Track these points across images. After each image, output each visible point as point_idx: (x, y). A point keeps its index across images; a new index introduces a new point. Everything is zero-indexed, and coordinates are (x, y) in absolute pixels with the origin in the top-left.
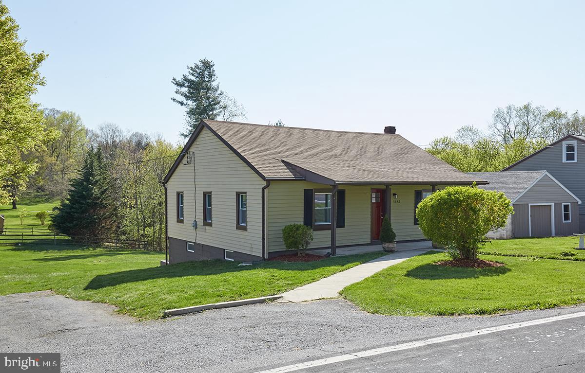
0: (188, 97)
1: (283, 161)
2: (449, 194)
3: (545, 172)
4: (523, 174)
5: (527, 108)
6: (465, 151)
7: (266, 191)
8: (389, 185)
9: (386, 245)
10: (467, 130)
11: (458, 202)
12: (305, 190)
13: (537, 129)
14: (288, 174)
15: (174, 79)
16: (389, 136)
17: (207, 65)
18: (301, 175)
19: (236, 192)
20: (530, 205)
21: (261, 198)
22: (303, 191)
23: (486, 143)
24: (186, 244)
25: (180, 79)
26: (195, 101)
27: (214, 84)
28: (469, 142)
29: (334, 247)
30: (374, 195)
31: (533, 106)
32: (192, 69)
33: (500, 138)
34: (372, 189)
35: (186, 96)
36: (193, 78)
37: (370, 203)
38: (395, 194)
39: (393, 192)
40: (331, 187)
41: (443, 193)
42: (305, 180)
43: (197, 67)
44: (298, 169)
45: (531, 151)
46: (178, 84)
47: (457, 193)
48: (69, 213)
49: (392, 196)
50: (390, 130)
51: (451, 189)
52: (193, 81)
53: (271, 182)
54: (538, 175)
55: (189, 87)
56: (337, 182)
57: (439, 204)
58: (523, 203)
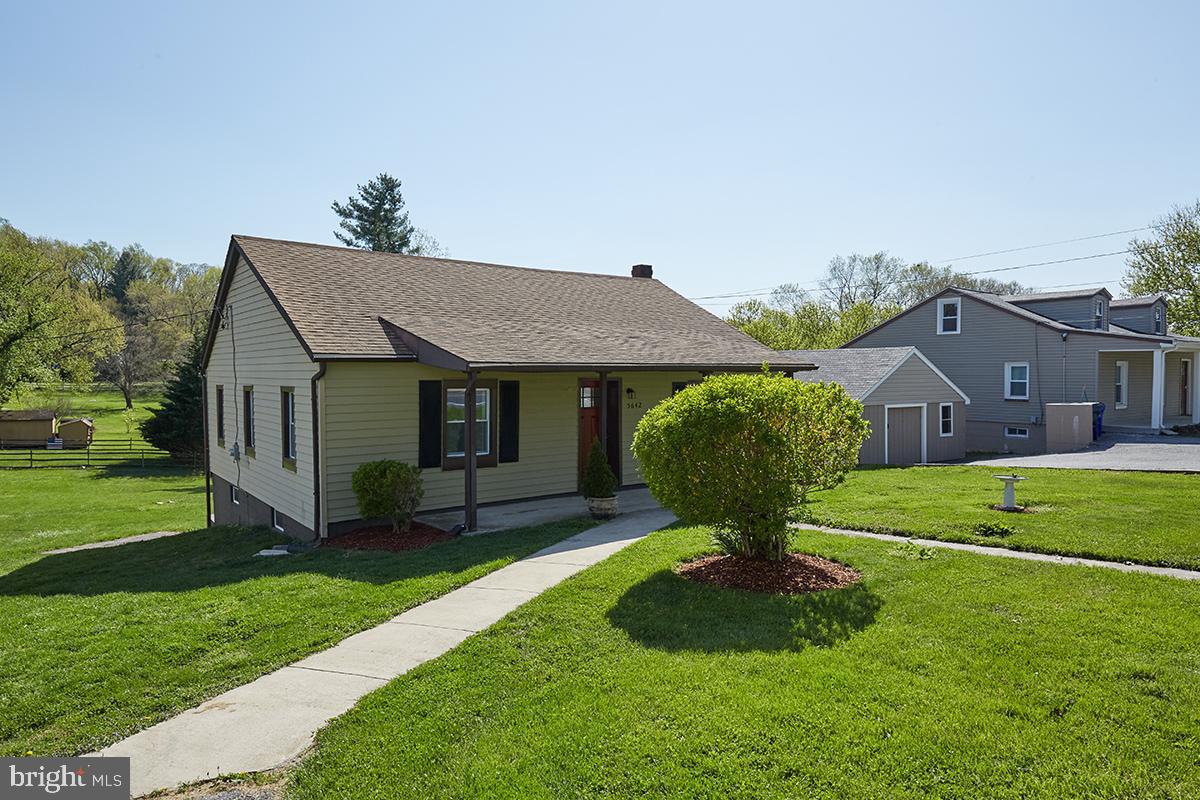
0: (358, 233)
1: (381, 320)
2: (713, 398)
3: (912, 350)
4: (874, 353)
5: (878, 259)
6: (783, 319)
7: (319, 384)
8: (607, 372)
9: (596, 503)
10: (788, 290)
11: (734, 419)
12: (421, 382)
13: (893, 289)
14: (385, 348)
15: (335, 204)
16: (638, 281)
17: (390, 185)
18: (409, 349)
19: (282, 387)
20: (887, 407)
21: (311, 402)
22: (418, 384)
23: (813, 309)
24: (229, 488)
25: (344, 203)
26: (370, 241)
27: (399, 214)
28: (788, 309)
29: (471, 507)
30: (587, 391)
31: (887, 258)
32: (365, 190)
33: (834, 306)
34: (580, 379)
35: (354, 231)
36: (366, 204)
37: (577, 410)
38: (629, 391)
39: (625, 385)
40: (466, 376)
41: (695, 393)
42: (416, 360)
43: (372, 186)
44: (405, 337)
45: (877, 321)
46: (342, 212)
47: (732, 393)
48: (167, 417)
49: (624, 393)
50: (643, 272)
51: (717, 383)
52: (366, 209)
53: (328, 364)
54: (901, 354)
55: (359, 218)
56: (471, 365)
57: (684, 423)
58: (876, 403)
